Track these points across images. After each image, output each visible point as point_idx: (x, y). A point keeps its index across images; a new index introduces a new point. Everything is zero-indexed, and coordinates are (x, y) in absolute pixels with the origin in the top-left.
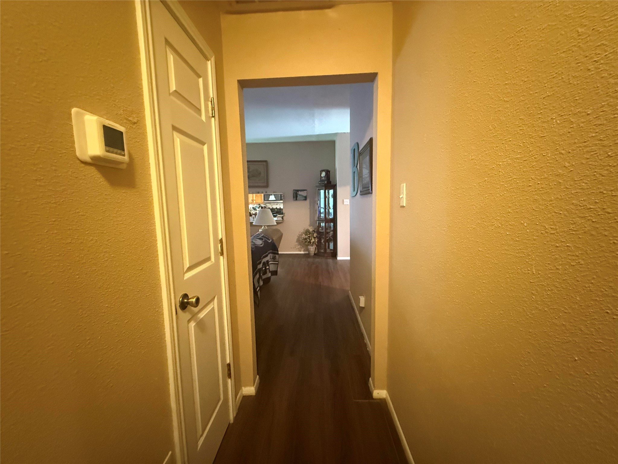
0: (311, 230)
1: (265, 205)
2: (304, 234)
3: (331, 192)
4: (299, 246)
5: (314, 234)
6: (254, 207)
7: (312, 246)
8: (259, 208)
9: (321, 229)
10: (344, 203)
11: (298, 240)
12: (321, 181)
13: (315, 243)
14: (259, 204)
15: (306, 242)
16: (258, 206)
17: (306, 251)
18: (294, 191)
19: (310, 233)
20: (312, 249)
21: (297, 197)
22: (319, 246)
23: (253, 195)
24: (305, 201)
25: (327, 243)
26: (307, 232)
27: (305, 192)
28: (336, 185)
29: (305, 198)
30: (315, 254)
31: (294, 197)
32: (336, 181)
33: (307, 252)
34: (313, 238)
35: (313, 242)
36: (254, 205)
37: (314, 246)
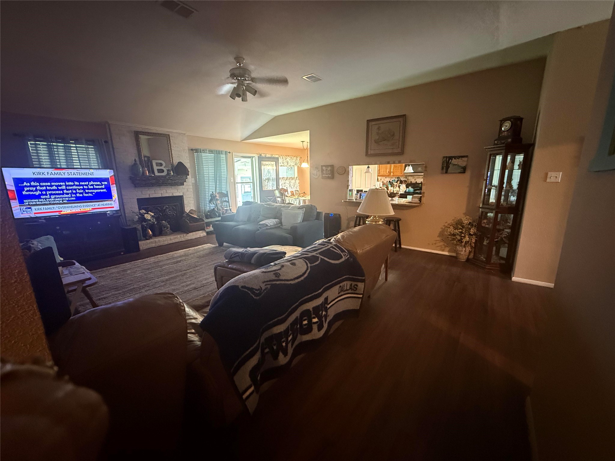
0: (466, 222)
1: (406, 178)
2: (452, 227)
3: (520, 158)
4: (442, 243)
5: (470, 229)
6: (391, 181)
7: (465, 247)
8: (397, 182)
9: (485, 221)
10: (548, 180)
11: (441, 234)
12: (500, 138)
13: (470, 244)
14: (398, 178)
15: (454, 239)
16: (396, 180)
17: (453, 252)
18: (445, 159)
19: (463, 227)
20: (464, 252)
21: (448, 167)
22: (477, 248)
23: (391, 166)
24: (461, 175)
25: (494, 248)
26: (458, 224)
27: (465, 159)
28: (533, 145)
29: (464, 170)
30: (468, 260)
31: (443, 169)
32: (535, 136)
33: (454, 254)
34: (467, 236)
35: (466, 243)
36: (392, 178)
37: (468, 249)
